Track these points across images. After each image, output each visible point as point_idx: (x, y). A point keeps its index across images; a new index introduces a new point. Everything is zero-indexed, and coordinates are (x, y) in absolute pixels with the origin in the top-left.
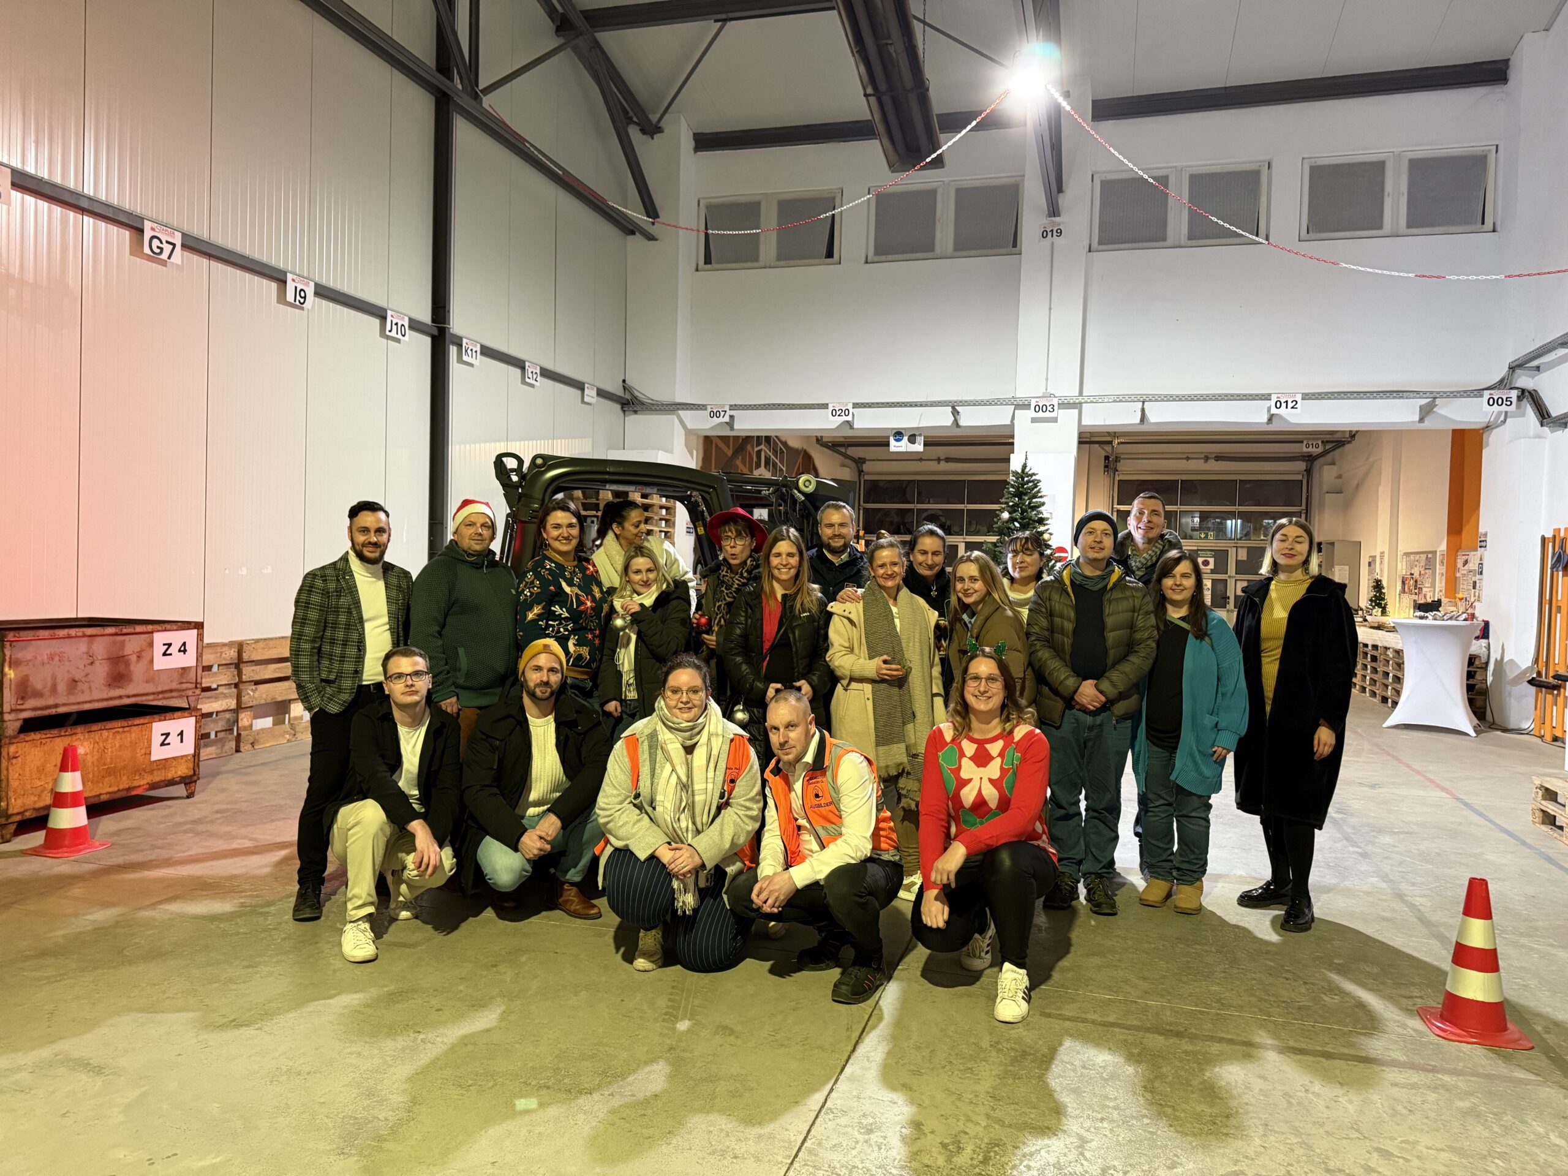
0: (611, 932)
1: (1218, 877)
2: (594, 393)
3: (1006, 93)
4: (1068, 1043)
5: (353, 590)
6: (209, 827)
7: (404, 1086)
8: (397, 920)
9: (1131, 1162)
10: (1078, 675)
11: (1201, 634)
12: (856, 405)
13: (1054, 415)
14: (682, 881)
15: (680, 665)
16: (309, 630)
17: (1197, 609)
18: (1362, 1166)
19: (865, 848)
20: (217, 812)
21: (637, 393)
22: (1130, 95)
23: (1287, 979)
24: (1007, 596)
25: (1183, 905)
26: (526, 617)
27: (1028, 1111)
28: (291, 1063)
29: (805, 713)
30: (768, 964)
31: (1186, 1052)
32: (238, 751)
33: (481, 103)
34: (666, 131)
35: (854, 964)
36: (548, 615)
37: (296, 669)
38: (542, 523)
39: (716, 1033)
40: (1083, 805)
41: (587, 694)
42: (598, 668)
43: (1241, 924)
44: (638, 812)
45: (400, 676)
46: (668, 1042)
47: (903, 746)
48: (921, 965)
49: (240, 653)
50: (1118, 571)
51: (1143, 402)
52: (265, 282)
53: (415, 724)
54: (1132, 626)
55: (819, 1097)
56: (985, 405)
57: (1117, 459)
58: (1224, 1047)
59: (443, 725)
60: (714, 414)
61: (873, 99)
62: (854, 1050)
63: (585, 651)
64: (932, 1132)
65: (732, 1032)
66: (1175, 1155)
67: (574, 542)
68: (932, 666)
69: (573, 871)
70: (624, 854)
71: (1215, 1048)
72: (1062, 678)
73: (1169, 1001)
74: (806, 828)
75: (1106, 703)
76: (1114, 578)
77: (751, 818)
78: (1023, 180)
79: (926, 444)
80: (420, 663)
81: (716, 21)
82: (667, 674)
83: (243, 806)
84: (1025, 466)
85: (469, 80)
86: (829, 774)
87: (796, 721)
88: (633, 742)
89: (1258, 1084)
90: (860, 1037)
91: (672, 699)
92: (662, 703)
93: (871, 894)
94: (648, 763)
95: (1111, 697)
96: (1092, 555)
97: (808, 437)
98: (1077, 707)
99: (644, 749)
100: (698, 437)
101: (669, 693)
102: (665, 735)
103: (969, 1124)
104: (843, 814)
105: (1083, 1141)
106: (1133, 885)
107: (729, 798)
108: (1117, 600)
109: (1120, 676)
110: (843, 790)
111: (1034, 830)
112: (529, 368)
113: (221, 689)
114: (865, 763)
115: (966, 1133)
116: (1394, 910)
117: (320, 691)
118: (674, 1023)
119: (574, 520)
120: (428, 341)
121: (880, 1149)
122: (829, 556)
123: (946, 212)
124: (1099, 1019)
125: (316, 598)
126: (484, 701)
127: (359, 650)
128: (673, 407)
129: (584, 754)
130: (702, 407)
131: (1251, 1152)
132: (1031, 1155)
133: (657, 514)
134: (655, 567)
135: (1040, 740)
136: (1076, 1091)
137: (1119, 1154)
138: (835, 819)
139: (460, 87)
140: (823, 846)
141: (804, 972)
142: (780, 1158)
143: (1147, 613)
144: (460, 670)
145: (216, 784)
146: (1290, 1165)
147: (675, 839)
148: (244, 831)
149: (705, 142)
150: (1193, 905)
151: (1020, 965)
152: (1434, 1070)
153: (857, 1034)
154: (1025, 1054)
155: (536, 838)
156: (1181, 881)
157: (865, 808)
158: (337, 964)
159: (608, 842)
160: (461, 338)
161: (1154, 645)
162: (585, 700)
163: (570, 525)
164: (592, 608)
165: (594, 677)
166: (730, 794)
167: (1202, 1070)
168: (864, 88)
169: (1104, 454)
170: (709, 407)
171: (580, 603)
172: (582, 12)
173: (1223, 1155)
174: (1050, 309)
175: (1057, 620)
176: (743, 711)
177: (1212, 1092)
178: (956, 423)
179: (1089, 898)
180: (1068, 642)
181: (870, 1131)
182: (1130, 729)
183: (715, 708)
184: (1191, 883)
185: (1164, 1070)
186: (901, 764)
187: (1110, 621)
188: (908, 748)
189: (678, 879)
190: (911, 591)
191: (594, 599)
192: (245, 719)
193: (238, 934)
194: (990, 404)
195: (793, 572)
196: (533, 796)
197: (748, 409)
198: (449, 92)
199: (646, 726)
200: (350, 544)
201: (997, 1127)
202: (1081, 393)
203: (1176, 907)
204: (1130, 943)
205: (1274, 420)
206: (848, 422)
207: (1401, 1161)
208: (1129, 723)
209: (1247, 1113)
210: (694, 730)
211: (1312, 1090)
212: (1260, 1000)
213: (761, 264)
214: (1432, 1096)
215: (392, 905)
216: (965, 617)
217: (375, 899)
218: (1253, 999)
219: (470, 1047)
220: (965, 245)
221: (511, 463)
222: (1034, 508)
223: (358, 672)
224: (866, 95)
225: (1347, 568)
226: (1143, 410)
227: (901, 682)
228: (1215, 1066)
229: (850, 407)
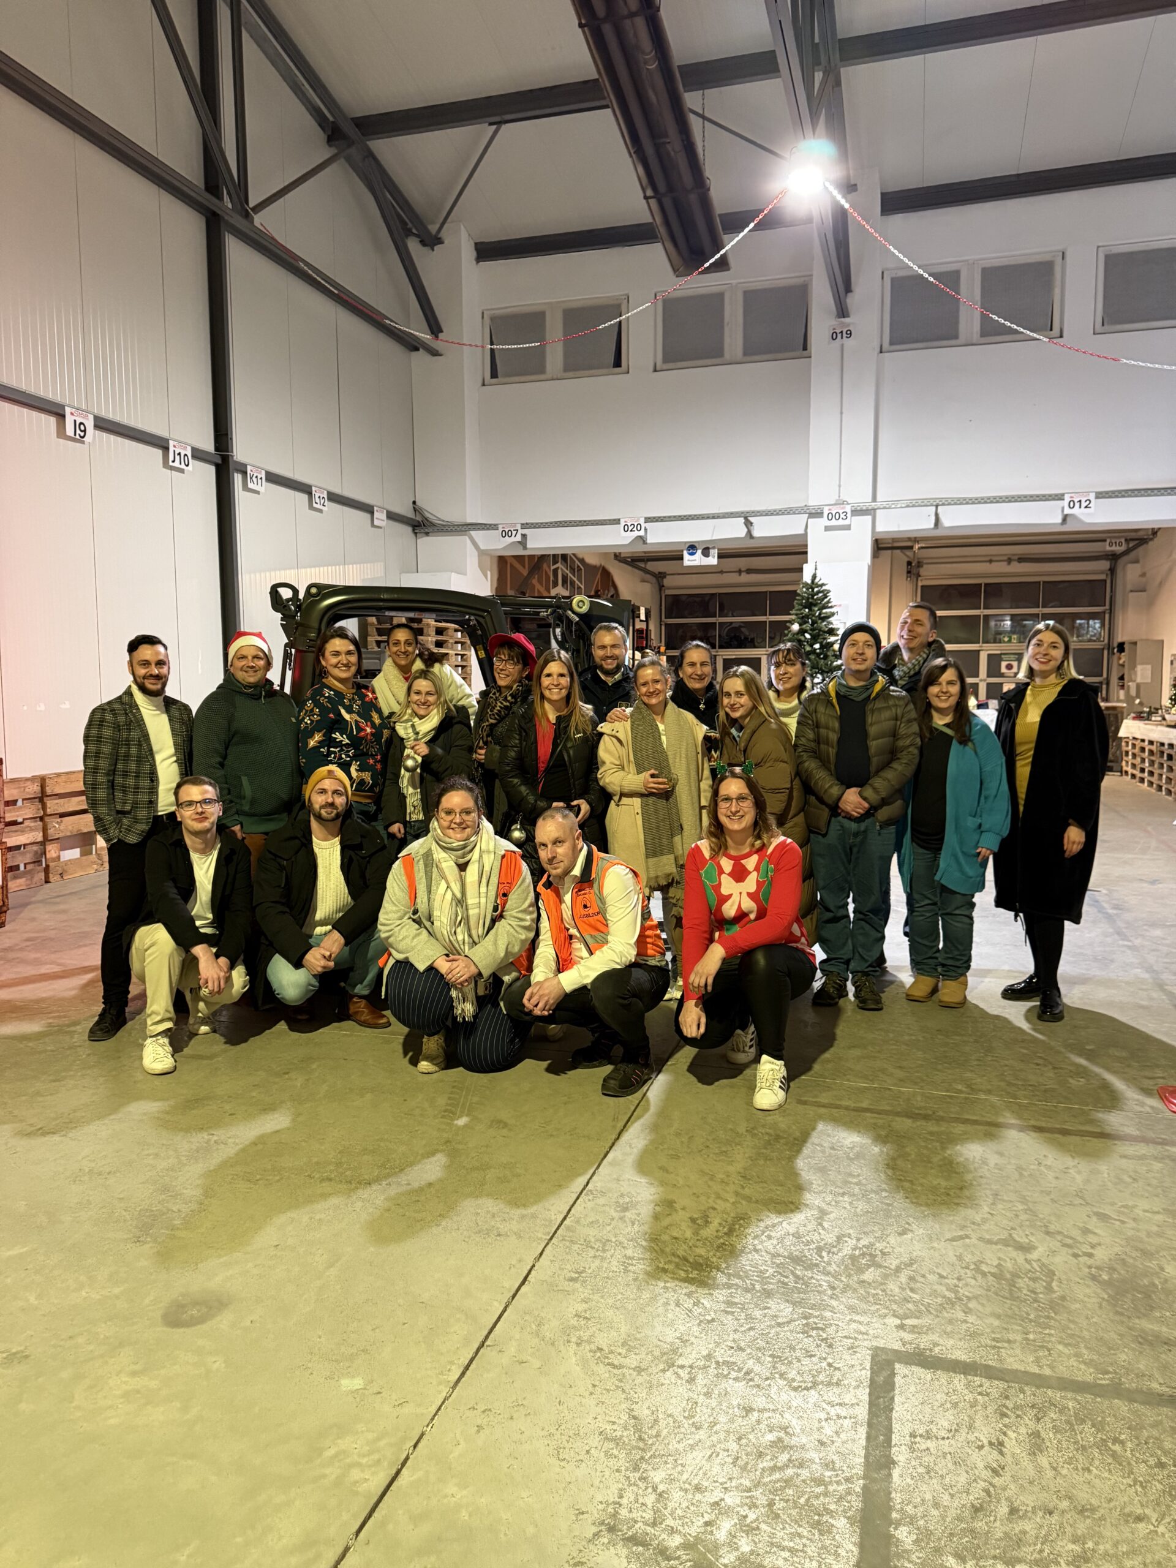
0: (401, 1039)
1: (984, 973)
2: (384, 516)
3: (783, 192)
4: (821, 1126)
5: (140, 723)
6: (19, 955)
7: (199, 1182)
8: (197, 1035)
9: (866, 1230)
10: (842, 783)
11: (964, 740)
12: (648, 520)
13: (847, 522)
14: (461, 990)
15: (453, 788)
16: (104, 764)
17: (961, 716)
18: (1080, 1228)
19: (630, 954)
20: (28, 940)
21: (428, 515)
22: (920, 186)
23: (1038, 1065)
24: (773, 708)
25: (946, 999)
26: (307, 744)
27: (774, 1188)
28: (93, 1165)
29: (571, 829)
30: (545, 1064)
31: (931, 1133)
32: (47, 881)
33: (252, 222)
34: (446, 242)
35: (622, 1062)
36: (329, 742)
37: (93, 803)
38: (321, 651)
39: (491, 1126)
40: (851, 907)
41: (370, 817)
42: (381, 792)
43: (1003, 1015)
44: (417, 926)
45: (191, 803)
46: (445, 1135)
47: (672, 857)
48: (690, 1060)
49: (43, 787)
50: (882, 679)
51: (937, 506)
52: (43, 416)
53: (205, 851)
54: (894, 734)
55: (581, 1181)
56: (778, 514)
57: (920, 564)
58: (969, 1128)
59: (233, 852)
60: (506, 534)
61: (653, 202)
62: (618, 1138)
63: (367, 776)
64: (683, 1209)
65: (506, 1125)
66: (908, 1223)
67: (353, 669)
68: (699, 781)
69: (359, 986)
70: (404, 966)
71: (959, 1129)
72: (827, 786)
73: (922, 1088)
74: (576, 938)
75: (869, 809)
76: (878, 687)
77: (525, 928)
78: (811, 280)
79: (721, 556)
80: (209, 791)
81: (491, 124)
82: (441, 795)
83: (52, 934)
84: (814, 577)
85: (238, 195)
86: (596, 885)
87: (562, 837)
88: (410, 862)
89: (993, 1160)
90: (625, 1127)
91: (446, 819)
92: (436, 823)
93: (634, 995)
94: (424, 880)
95: (875, 803)
96: (855, 667)
97: (606, 554)
98: (843, 814)
99: (420, 866)
100: (492, 557)
101: (443, 815)
102: (439, 855)
103: (719, 1202)
104: (610, 924)
105: (823, 1213)
106: (901, 982)
107: (502, 911)
108: (880, 710)
109: (883, 783)
110: (609, 900)
111: (791, 933)
112: (316, 494)
113: (27, 823)
114: (631, 875)
115: (714, 1209)
116: (1151, 999)
117: (118, 823)
118: (453, 1120)
119: (352, 647)
120: (212, 469)
121: (633, 1224)
122: (603, 677)
123: (734, 315)
124: (853, 1105)
125: (107, 732)
126: (270, 827)
127: (152, 781)
128: (465, 528)
129: (368, 876)
130: (493, 527)
131: (978, 1219)
132: (774, 1226)
133: (452, 637)
134: (438, 691)
135: (792, 849)
136: (823, 1170)
137: (855, 1223)
138: (602, 927)
139: (230, 206)
140: (591, 953)
141: (579, 1071)
142: (540, 1235)
143: (909, 721)
144: (244, 798)
145: (26, 913)
146: (1012, 1228)
147: (452, 952)
148: (53, 957)
149: (487, 252)
150: (956, 999)
151: (778, 1057)
152: (1164, 1143)
153: (622, 1123)
154: (778, 1138)
155: (319, 956)
156: (947, 977)
157: (630, 917)
158: (139, 1076)
159: (390, 955)
160: (245, 466)
161: (916, 752)
162: (368, 824)
163: (349, 653)
164: (372, 734)
165: (378, 800)
166: (503, 907)
167: (944, 1148)
168: (644, 190)
169: (906, 559)
170: (500, 527)
171: (360, 729)
172: (353, 119)
173: (952, 1222)
174: (841, 413)
175: (823, 731)
176: (520, 830)
177: (951, 1168)
178: (749, 534)
179: (856, 996)
180: (832, 752)
181: (626, 1209)
182: (894, 835)
183: (487, 826)
184: (955, 978)
185: (908, 1150)
186: (670, 874)
187: (873, 730)
188: (676, 859)
189: (456, 989)
190: (679, 706)
191: (373, 725)
192: (52, 851)
193: (45, 1051)
194: (783, 514)
195: (564, 692)
196: (319, 915)
197: (539, 527)
198: (219, 212)
199: (422, 845)
200: (131, 678)
201: (744, 1202)
202: (874, 499)
203: (941, 1001)
204: (891, 1035)
205: (1068, 519)
206: (640, 537)
207: (1118, 1223)
208: (892, 829)
209: (980, 1185)
210: (466, 849)
211: (1044, 1163)
212: (1009, 1084)
213: (548, 376)
214: (1157, 1166)
215: (191, 1021)
216: (733, 731)
217: (172, 1014)
218: (1003, 1084)
219: (260, 1147)
220: (754, 350)
221: (286, 593)
222: (824, 619)
223: (152, 803)
224: (646, 198)
225: (1149, 667)
226: (937, 515)
227: (667, 795)
228: (956, 1145)
229: (642, 521)
